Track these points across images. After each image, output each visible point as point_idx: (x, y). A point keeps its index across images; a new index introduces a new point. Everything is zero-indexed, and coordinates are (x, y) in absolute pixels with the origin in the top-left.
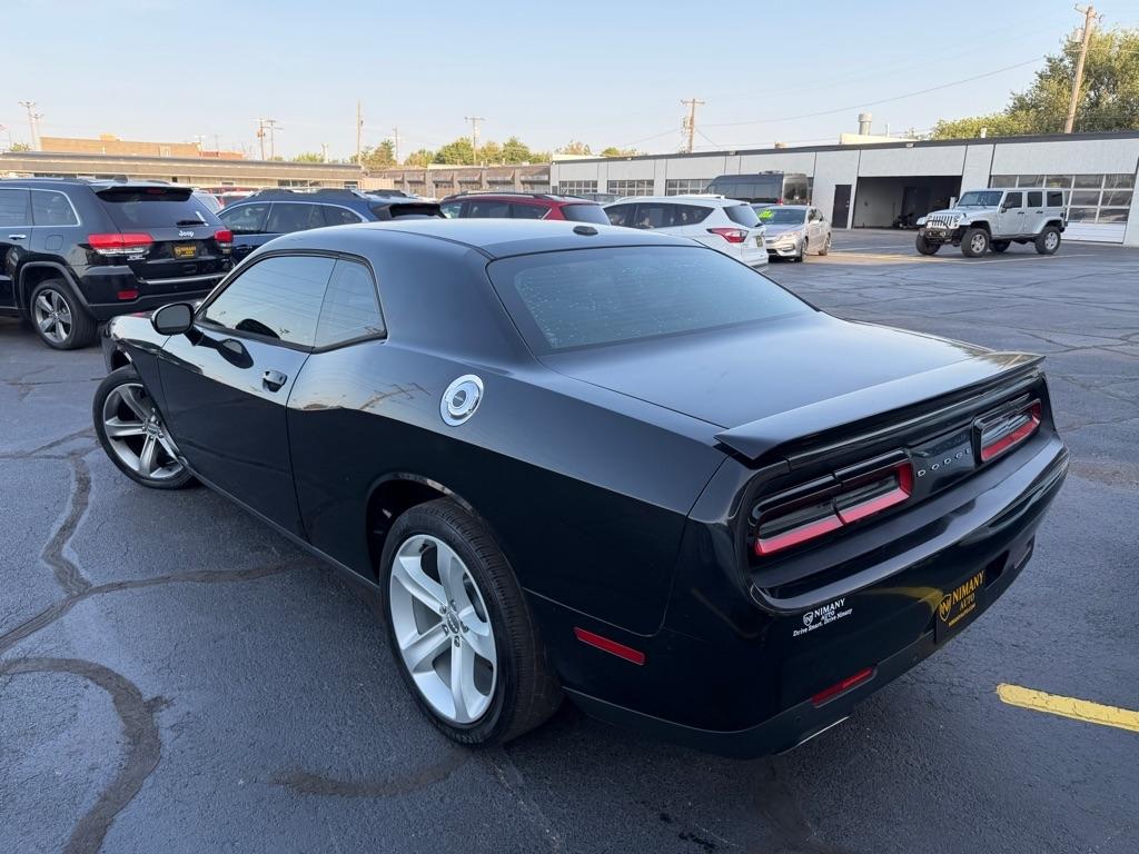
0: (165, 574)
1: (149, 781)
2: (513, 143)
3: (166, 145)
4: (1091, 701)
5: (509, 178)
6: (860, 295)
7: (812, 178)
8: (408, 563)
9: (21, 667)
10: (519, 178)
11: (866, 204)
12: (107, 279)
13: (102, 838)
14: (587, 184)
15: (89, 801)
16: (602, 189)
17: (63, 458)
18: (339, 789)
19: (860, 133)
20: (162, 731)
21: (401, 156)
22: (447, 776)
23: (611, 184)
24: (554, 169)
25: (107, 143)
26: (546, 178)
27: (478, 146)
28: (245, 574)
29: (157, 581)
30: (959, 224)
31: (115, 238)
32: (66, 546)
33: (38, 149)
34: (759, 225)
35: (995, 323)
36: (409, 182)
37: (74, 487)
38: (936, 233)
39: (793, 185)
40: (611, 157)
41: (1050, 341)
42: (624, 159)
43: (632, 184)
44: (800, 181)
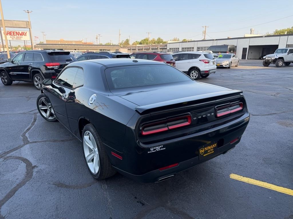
0: (46, 140)
1: (28, 182)
2: (159, 39)
3: (74, 41)
4: (254, 179)
5: (157, 48)
6: (242, 77)
7: (236, 46)
8: (86, 138)
9: (9, 158)
10: (159, 47)
11: (251, 53)
12: (50, 73)
13: (15, 193)
14: (176, 49)
15: (14, 185)
16: (180, 50)
17: (32, 114)
18: (67, 187)
19: (251, 34)
20: (34, 173)
21: (131, 43)
22: (90, 186)
23: (183, 48)
24: (168, 45)
25: (60, 41)
26: (166, 47)
27: (150, 39)
28: (62, 141)
29: (43, 141)
30: (275, 58)
31: (51, 64)
32: (27, 133)
33: (45, 43)
34: (214, 59)
35: (276, 85)
36: (132, 49)
37: (33, 120)
38: (268, 60)
39: (231, 48)
40: (184, 41)
41: (290, 90)
42: (186, 42)
43: (188, 48)
44: (233, 47)
